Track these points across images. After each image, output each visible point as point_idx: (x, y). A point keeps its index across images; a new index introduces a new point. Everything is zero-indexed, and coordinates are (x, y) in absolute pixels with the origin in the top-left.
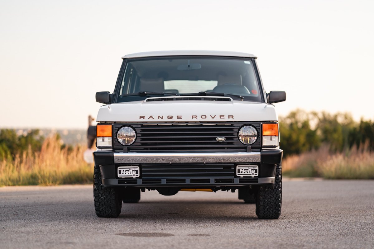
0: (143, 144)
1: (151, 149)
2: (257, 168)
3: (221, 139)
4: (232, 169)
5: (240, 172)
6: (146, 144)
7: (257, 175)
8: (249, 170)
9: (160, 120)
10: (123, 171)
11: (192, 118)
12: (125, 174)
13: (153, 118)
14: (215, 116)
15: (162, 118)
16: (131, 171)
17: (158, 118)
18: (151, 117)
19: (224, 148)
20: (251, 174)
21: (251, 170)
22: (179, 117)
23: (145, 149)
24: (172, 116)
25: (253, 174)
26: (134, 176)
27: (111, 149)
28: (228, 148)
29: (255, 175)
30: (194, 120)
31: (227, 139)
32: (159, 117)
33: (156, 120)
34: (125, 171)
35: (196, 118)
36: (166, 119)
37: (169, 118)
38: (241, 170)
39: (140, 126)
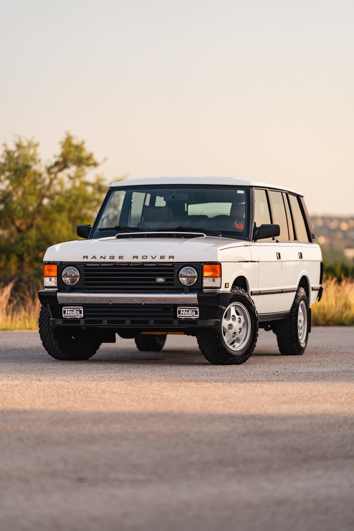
0: (86, 284)
1: (95, 289)
2: (198, 310)
3: (160, 280)
4: (171, 310)
5: (181, 313)
6: (90, 284)
7: (197, 317)
8: (189, 311)
9: (102, 260)
10: (68, 311)
11: (133, 259)
12: (70, 314)
13: (96, 259)
14: (156, 256)
15: (104, 258)
16: (75, 311)
17: (101, 259)
18: (94, 257)
19: (165, 289)
20: (191, 315)
21: (191, 311)
22: (120, 257)
23: (88, 289)
24: (114, 256)
25: (193, 316)
26: (78, 316)
27: (57, 289)
28: (169, 289)
29: (196, 317)
30: (135, 260)
31: (167, 280)
32: (101, 257)
33: (98, 260)
34: (69, 311)
35: (137, 259)
36: (108, 260)
37: (111, 258)
38: (181, 311)
39: (84, 266)
